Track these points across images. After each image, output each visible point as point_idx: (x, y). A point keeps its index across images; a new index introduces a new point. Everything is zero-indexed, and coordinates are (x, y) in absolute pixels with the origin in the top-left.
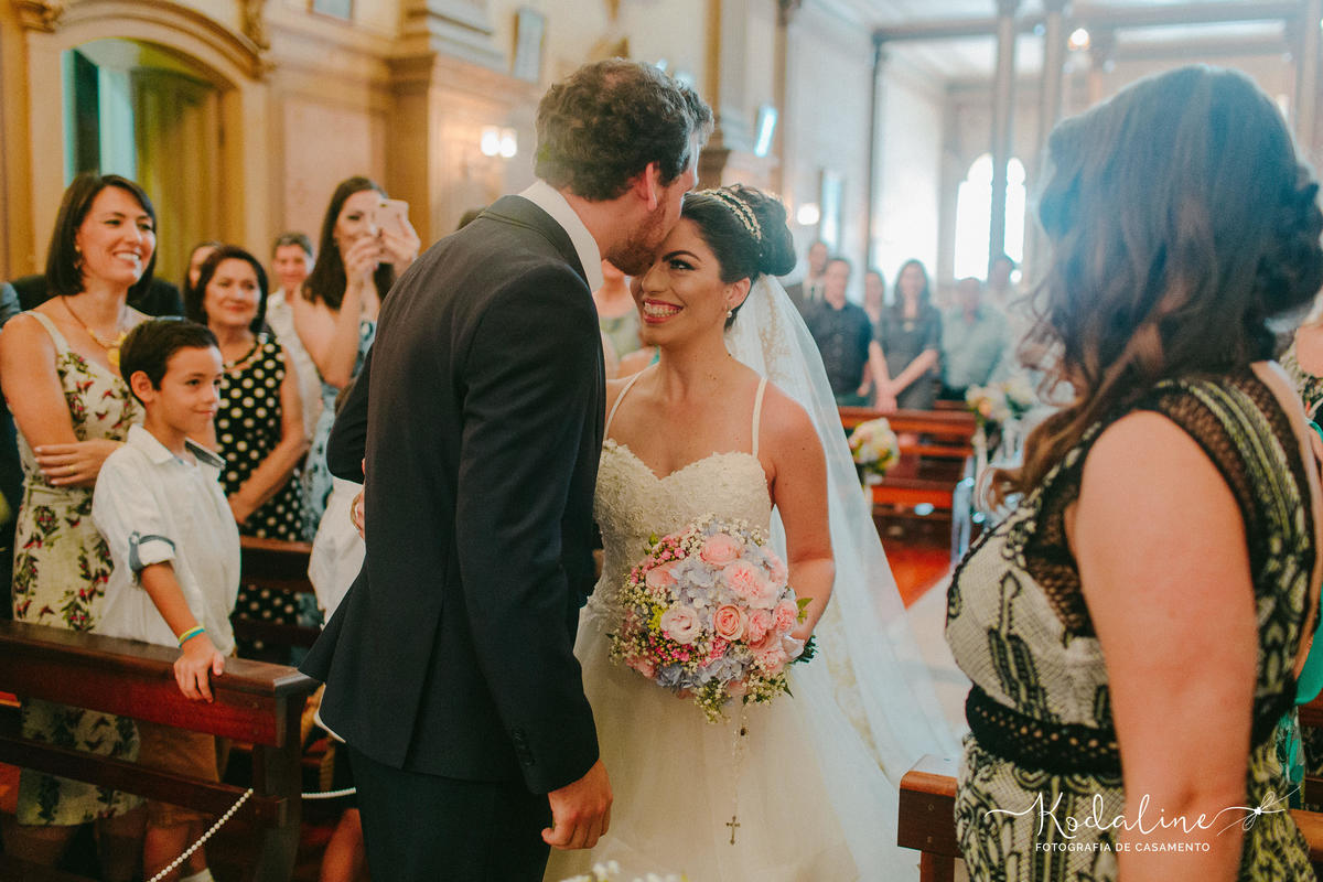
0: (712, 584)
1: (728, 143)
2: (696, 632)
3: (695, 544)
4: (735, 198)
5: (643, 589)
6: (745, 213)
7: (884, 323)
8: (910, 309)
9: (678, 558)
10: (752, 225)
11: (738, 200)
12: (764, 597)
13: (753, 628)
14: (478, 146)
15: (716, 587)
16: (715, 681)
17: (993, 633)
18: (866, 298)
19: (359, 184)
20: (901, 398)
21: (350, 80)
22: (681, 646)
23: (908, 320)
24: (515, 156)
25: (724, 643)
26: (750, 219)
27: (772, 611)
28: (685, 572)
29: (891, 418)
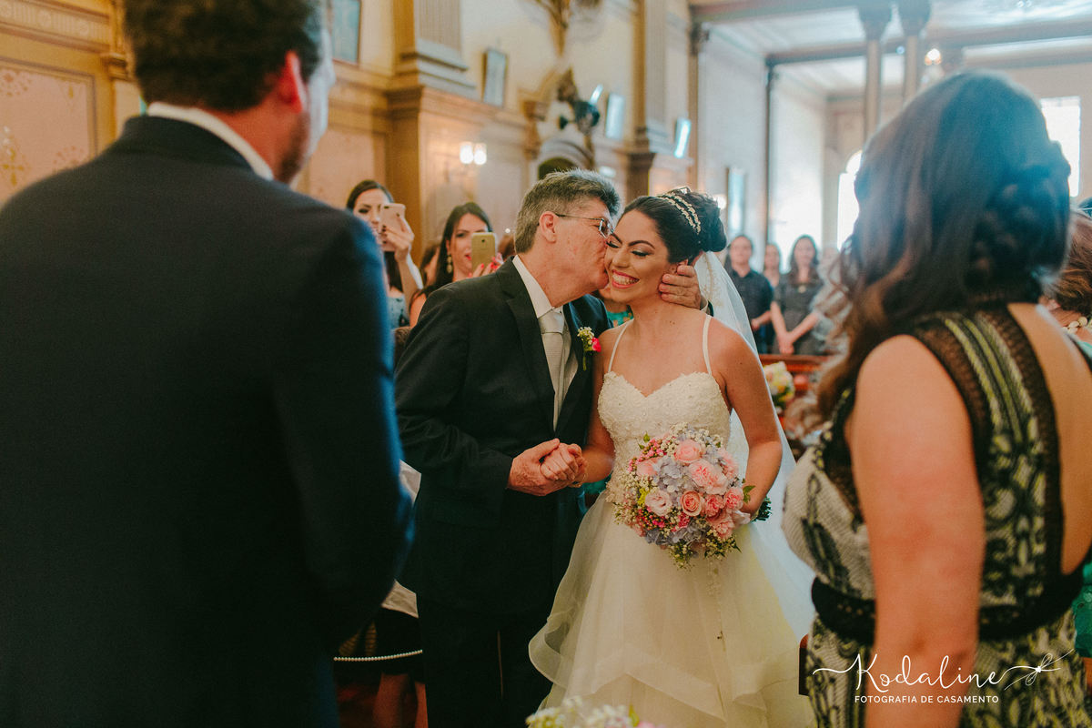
0: (680, 476)
1: (653, 148)
2: (668, 508)
3: (671, 447)
4: (684, 202)
5: (635, 476)
6: (690, 213)
7: (782, 287)
8: (803, 275)
9: (658, 455)
10: (694, 222)
11: (686, 203)
12: (718, 486)
13: (709, 507)
14: (457, 157)
15: (683, 477)
16: (683, 541)
17: (805, 522)
18: (765, 268)
19: (367, 186)
20: (797, 344)
21: (357, 109)
22: (659, 518)
23: (801, 284)
24: (485, 164)
25: (687, 517)
26: (693, 218)
27: (723, 496)
28: (662, 466)
29: (788, 363)
